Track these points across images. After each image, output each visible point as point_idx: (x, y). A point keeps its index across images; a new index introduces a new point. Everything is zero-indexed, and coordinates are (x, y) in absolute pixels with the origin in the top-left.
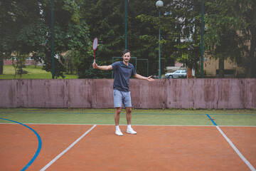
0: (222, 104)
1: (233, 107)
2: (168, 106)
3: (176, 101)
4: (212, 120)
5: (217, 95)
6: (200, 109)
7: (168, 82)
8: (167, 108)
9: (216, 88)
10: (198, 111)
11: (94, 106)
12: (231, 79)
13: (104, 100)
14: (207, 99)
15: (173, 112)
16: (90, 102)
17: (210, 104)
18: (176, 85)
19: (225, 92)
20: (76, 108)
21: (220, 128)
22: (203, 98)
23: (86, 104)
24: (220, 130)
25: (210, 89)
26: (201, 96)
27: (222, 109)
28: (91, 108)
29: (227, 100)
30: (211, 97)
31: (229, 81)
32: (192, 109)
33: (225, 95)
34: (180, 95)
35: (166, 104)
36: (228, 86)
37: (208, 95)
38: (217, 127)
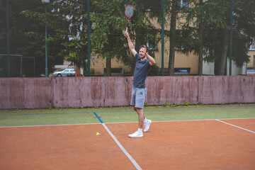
0: (109, 101)
1: (119, 104)
2: (55, 105)
3: (63, 100)
4: (99, 118)
5: (103, 93)
6: (87, 107)
7: (54, 80)
8: (54, 108)
9: (103, 86)
10: (85, 110)
12: (116, 78)
14: (94, 97)
15: (60, 111)
17: (97, 102)
18: (62, 84)
19: (111, 90)
21: (106, 125)
22: (90, 96)
24: (106, 128)
25: (97, 87)
26: (88, 95)
27: (109, 107)
29: (113, 97)
30: (98, 95)
31: (115, 79)
32: (80, 108)
33: (112, 93)
34: (67, 94)
35: (52, 104)
36: (114, 84)
37: (95, 93)
38: (103, 124)
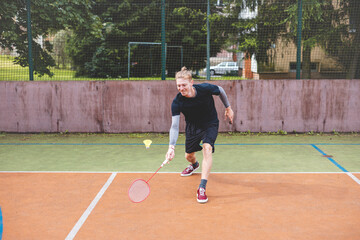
0: (333, 124)
1: (352, 129)
2: (239, 127)
3: (252, 119)
4: (329, 157)
5: (323, 109)
6: (294, 133)
7: (238, 86)
8: (236, 131)
9: (323, 96)
10: (292, 137)
11: (107, 128)
12: (348, 81)
13: (125, 118)
14: (306, 116)
15: (248, 139)
16: (100, 122)
17: (312, 124)
18: (252, 92)
19: (337, 103)
20: (75, 133)
22: (300, 113)
23: (93, 125)
25: (312, 98)
26: (296, 112)
27: (332, 133)
28: (102, 132)
29: (341, 117)
30: (313, 112)
31: (345, 84)
32: (281, 134)
33: (339, 109)
34: (260, 109)
35: (234, 125)
36: (343, 93)
37: (308, 108)
38: (349, 174)
